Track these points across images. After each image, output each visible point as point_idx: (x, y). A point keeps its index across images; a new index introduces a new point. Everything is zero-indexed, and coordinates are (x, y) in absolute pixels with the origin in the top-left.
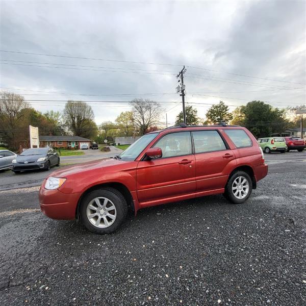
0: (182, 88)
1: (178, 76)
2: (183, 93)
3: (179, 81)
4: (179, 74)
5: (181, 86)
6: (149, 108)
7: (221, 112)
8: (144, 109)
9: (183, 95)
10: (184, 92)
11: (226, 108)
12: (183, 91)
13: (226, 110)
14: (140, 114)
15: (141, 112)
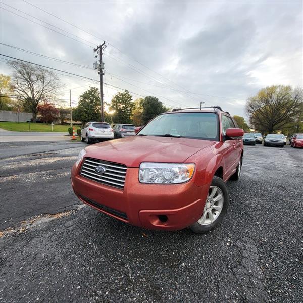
0: (100, 65)
1: (95, 50)
2: (101, 72)
3: (96, 56)
4: (96, 48)
5: (99, 63)
6: (42, 78)
7: (126, 100)
8: (33, 78)
9: (101, 74)
10: (103, 70)
11: (130, 98)
12: (101, 70)
13: (131, 100)
14: (26, 83)
15: (29, 81)
